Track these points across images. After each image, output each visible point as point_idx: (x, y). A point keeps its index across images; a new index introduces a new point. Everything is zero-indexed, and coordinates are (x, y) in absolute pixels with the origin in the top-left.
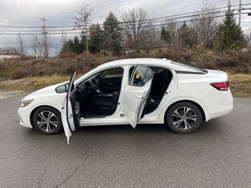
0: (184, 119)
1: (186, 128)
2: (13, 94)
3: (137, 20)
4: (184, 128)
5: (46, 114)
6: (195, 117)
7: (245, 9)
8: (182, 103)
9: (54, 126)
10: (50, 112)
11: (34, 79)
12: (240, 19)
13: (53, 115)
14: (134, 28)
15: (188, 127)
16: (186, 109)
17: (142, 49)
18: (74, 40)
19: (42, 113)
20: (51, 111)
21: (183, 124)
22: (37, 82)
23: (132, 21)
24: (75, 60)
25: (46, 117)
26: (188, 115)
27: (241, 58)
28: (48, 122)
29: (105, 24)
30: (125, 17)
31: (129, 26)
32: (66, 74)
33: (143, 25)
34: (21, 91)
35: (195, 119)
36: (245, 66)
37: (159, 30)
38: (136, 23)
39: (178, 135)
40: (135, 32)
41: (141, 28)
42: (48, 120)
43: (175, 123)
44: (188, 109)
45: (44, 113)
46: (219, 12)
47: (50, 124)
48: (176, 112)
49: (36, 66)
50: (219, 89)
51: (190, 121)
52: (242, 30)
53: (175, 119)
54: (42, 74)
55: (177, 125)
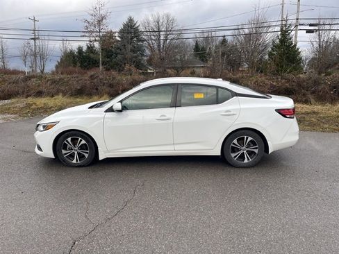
0: (244, 150)
1: (246, 161)
2: (4, 119)
3: (163, 29)
4: (244, 160)
5: (74, 141)
6: (256, 148)
7: (302, 25)
8: (243, 131)
9: (84, 156)
10: (80, 139)
11: (30, 100)
12: (296, 37)
13: (83, 142)
14: (159, 40)
15: (248, 159)
16: (247, 138)
17: (170, 68)
18: (77, 51)
19: (69, 139)
20: (82, 137)
21: (242, 157)
22: (35, 104)
23: (156, 30)
24: (87, 77)
25: (75, 144)
26: (248, 146)
27: (299, 85)
28: (76, 151)
29: (122, 32)
30: (147, 25)
31: (152, 37)
32: (75, 95)
33: (171, 37)
34: (13, 116)
35: (256, 151)
36: (304, 95)
37: (191, 45)
38: (161, 33)
39: (236, 169)
40: (159, 46)
41: (168, 41)
42: (76, 148)
43: (233, 155)
44: (250, 139)
45: (72, 140)
46: (270, 27)
47: (79, 154)
48: (235, 141)
49: (29, 83)
50: (285, 116)
51: (251, 153)
52: (300, 50)
53: (234, 150)
54: (40, 94)
55: (235, 157)
